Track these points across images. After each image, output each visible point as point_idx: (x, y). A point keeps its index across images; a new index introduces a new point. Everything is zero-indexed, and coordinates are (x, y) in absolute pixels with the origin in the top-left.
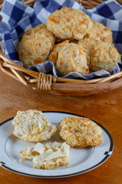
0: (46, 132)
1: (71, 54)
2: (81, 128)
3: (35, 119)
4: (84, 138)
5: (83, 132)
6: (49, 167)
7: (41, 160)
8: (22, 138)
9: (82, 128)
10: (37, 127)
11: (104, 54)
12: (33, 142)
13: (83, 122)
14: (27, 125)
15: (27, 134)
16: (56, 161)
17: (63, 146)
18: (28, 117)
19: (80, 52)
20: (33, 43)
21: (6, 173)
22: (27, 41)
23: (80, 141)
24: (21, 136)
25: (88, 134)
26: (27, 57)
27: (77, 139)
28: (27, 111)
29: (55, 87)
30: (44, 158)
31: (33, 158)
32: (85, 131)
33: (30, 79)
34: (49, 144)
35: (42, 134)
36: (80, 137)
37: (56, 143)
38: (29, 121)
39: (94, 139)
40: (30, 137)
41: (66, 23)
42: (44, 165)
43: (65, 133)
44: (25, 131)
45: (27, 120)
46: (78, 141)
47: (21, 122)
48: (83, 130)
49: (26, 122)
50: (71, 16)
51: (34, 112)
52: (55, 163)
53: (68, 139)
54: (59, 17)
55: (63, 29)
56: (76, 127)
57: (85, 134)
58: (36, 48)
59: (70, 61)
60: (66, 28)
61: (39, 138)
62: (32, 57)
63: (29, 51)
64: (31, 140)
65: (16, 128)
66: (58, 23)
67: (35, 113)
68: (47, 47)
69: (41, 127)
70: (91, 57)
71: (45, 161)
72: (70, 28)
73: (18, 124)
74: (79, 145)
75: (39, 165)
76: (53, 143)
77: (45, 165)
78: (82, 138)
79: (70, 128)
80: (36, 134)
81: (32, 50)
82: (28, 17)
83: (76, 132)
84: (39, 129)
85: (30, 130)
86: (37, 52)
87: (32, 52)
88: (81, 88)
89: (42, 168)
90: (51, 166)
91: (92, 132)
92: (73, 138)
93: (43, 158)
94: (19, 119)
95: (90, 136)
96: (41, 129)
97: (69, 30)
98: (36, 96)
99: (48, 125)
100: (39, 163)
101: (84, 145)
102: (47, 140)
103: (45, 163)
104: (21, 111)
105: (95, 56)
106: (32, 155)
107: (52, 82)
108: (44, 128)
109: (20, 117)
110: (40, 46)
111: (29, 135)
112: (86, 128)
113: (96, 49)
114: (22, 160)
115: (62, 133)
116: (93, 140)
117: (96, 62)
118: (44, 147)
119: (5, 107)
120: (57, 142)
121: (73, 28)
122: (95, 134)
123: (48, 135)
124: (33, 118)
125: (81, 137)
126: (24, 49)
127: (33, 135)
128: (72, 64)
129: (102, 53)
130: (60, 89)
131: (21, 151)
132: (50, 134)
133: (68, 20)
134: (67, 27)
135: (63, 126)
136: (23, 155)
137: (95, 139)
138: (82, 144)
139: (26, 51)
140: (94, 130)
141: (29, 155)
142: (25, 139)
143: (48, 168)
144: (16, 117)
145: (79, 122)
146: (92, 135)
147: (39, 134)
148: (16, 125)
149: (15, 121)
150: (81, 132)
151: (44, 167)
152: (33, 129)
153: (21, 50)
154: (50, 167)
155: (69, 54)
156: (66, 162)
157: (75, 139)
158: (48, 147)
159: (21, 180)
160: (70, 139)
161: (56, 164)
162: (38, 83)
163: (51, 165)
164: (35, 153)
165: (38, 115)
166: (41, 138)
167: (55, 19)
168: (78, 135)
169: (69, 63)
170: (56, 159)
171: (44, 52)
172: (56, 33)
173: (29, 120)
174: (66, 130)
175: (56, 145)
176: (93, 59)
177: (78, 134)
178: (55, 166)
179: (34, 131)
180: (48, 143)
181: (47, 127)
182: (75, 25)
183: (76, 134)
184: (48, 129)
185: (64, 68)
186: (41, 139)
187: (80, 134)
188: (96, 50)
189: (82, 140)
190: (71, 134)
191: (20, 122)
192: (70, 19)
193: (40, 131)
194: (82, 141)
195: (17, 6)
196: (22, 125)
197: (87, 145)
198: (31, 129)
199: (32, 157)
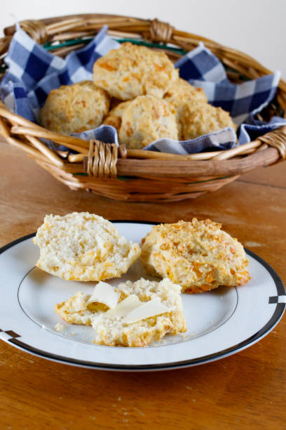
0: (117, 257)
1: (148, 113)
2: (202, 243)
3: (87, 230)
4: (212, 266)
5: (209, 254)
6: (140, 340)
7: (115, 322)
8: (59, 273)
9: (205, 243)
10: (93, 247)
11: (208, 120)
12: (87, 282)
13: (207, 228)
14: (69, 244)
15: (70, 264)
16: (155, 323)
17: (163, 288)
18: (70, 226)
19: (165, 112)
20: (69, 100)
21: (22, 360)
22: (58, 98)
23: (204, 276)
24: (56, 268)
25: (221, 257)
26: (59, 127)
27: (196, 270)
28: (67, 216)
29: (125, 166)
30: (122, 317)
31: (92, 319)
32: (214, 251)
33: (68, 155)
34: (127, 285)
35: (108, 260)
36: (203, 264)
37: (143, 283)
38: (73, 236)
39: (235, 270)
40: (78, 270)
41: (131, 68)
42: (125, 336)
43: (164, 259)
44: (65, 258)
45: (70, 232)
46: (199, 274)
47: (55, 237)
48: (207, 249)
49: (68, 238)
50: (139, 56)
51: (85, 218)
52: (153, 328)
53: (173, 270)
54: (117, 59)
55: (126, 80)
56: (190, 242)
57: (215, 258)
58: (76, 109)
59: (147, 126)
60: (131, 78)
61: (102, 271)
62: (69, 125)
63: (62, 115)
64: (82, 278)
65: (43, 251)
66: (116, 70)
67: (87, 220)
68: (98, 108)
69: (105, 246)
70: (183, 125)
71: (126, 326)
72: (139, 77)
73: (48, 243)
74: (199, 284)
75: (111, 336)
76: (135, 283)
77: (128, 337)
78: (207, 268)
79: (176, 244)
80: (91, 262)
81: (69, 112)
82: (55, 74)
83: (191, 254)
84: (99, 253)
85: (77, 255)
86: (78, 117)
87: (68, 115)
88: (181, 167)
89: (121, 343)
90: (145, 337)
91: (228, 252)
92: (186, 268)
93: (118, 319)
94: (49, 232)
95: (227, 261)
96: (104, 251)
97: (136, 82)
98: (77, 203)
99: (119, 243)
100: (111, 331)
101: (210, 285)
102: (119, 276)
103: (126, 330)
104: (53, 216)
105: (192, 123)
106: (88, 312)
107: (120, 156)
108: (111, 249)
109: (52, 227)
110: (84, 106)
111: (75, 266)
112: (214, 243)
113: (192, 109)
114: (62, 326)
115: (155, 259)
116: (233, 272)
117: (194, 133)
118: (116, 291)
119: (17, 222)
120: (146, 279)
121: (145, 76)
122: (237, 256)
123: (122, 263)
124: (83, 229)
125: (206, 265)
126: (52, 112)
127: (85, 266)
128: (152, 132)
129: (204, 118)
130: (136, 171)
131: (60, 303)
132: (128, 261)
133: (135, 64)
134: (133, 75)
135: (156, 243)
136: (66, 311)
137: (237, 269)
138: (207, 283)
139: (57, 116)
140: (233, 247)
141: (80, 312)
142: (67, 276)
143: (137, 344)
144: (43, 226)
145: (197, 230)
146: (231, 258)
147: (100, 262)
148: (44, 245)
149: (41, 235)
150: (204, 253)
151: (124, 341)
152: (83, 253)
153: (47, 115)
154: (142, 341)
155: (144, 114)
156: (180, 326)
157: (191, 271)
158: (126, 292)
159: (64, 378)
160: (176, 272)
161: (158, 332)
162: (89, 159)
163: (146, 335)
164: (95, 307)
165: (92, 222)
166: (108, 271)
167: (109, 63)
168: (198, 261)
169: (145, 129)
170: (155, 318)
171: (92, 117)
172: (112, 90)
173: (73, 232)
174: (167, 248)
175: (144, 286)
176: (188, 128)
177: (197, 258)
178: (154, 336)
179: (88, 256)
180: (125, 282)
181: (118, 246)
182: (148, 73)
183: (191, 257)
184: (120, 251)
185: (134, 142)
186: (105, 274)
187: (201, 257)
188: (194, 112)
189: (206, 271)
190: (179, 258)
191: (52, 239)
192: (138, 62)
193: (102, 255)
194: (208, 274)
195: (37, 54)
196: (58, 244)
197: (218, 284)
198: (79, 252)
199: (90, 317)
